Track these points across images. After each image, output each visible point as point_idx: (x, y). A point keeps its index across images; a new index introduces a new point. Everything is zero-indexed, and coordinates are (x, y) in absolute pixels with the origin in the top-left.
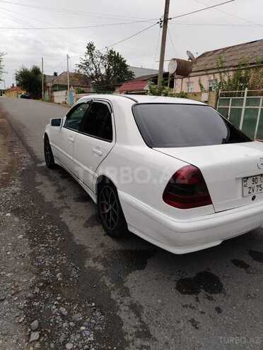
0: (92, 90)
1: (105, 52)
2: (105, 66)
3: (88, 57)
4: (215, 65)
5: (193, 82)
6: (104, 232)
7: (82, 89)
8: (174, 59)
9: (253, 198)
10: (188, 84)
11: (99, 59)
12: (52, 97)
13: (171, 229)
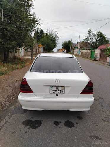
1: (96, 33)
2: (95, 39)
11: (93, 36)
12: (73, 52)
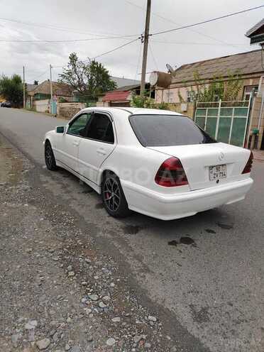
0: (74, 99)
1: (87, 63)
2: (88, 76)
3: (71, 67)
4: (192, 78)
5: (172, 93)
6: (108, 215)
7: (64, 98)
8: (155, 72)
9: (218, 182)
10: (169, 94)
11: (82, 70)
12: (34, 106)
13: (160, 201)
